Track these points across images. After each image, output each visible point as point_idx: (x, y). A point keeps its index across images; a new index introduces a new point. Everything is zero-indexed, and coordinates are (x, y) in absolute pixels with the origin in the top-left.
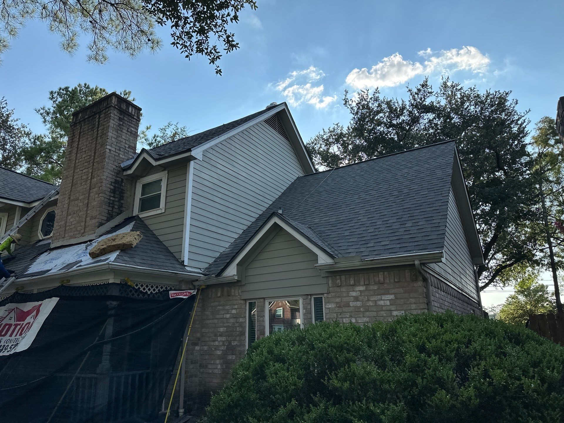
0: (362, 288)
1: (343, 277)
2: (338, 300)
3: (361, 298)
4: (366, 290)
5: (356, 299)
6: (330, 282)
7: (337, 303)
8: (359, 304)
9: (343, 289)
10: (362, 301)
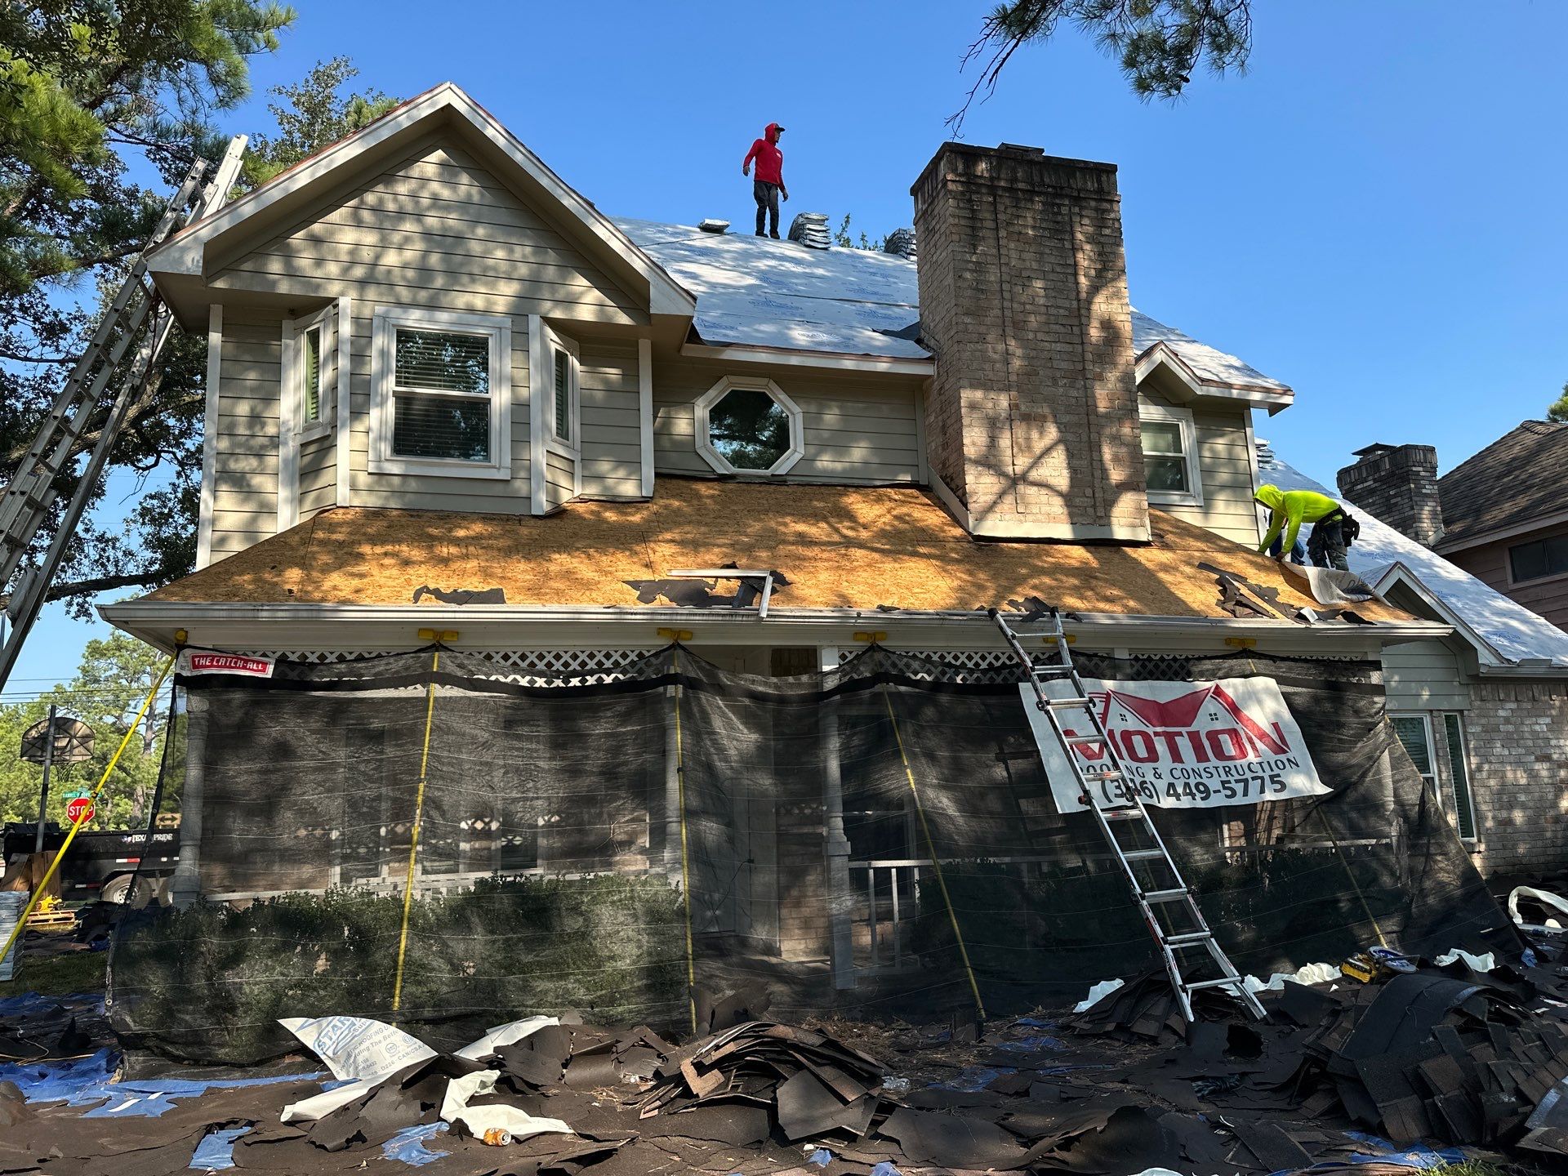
0: (1513, 706)
1: (1489, 687)
2: (1484, 721)
3: (1513, 720)
4: (1519, 708)
5: (1507, 721)
6: (1472, 693)
7: (1483, 726)
8: (1511, 728)
9: (1489, 705)
10: (1515, 724)
